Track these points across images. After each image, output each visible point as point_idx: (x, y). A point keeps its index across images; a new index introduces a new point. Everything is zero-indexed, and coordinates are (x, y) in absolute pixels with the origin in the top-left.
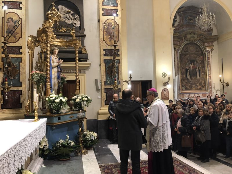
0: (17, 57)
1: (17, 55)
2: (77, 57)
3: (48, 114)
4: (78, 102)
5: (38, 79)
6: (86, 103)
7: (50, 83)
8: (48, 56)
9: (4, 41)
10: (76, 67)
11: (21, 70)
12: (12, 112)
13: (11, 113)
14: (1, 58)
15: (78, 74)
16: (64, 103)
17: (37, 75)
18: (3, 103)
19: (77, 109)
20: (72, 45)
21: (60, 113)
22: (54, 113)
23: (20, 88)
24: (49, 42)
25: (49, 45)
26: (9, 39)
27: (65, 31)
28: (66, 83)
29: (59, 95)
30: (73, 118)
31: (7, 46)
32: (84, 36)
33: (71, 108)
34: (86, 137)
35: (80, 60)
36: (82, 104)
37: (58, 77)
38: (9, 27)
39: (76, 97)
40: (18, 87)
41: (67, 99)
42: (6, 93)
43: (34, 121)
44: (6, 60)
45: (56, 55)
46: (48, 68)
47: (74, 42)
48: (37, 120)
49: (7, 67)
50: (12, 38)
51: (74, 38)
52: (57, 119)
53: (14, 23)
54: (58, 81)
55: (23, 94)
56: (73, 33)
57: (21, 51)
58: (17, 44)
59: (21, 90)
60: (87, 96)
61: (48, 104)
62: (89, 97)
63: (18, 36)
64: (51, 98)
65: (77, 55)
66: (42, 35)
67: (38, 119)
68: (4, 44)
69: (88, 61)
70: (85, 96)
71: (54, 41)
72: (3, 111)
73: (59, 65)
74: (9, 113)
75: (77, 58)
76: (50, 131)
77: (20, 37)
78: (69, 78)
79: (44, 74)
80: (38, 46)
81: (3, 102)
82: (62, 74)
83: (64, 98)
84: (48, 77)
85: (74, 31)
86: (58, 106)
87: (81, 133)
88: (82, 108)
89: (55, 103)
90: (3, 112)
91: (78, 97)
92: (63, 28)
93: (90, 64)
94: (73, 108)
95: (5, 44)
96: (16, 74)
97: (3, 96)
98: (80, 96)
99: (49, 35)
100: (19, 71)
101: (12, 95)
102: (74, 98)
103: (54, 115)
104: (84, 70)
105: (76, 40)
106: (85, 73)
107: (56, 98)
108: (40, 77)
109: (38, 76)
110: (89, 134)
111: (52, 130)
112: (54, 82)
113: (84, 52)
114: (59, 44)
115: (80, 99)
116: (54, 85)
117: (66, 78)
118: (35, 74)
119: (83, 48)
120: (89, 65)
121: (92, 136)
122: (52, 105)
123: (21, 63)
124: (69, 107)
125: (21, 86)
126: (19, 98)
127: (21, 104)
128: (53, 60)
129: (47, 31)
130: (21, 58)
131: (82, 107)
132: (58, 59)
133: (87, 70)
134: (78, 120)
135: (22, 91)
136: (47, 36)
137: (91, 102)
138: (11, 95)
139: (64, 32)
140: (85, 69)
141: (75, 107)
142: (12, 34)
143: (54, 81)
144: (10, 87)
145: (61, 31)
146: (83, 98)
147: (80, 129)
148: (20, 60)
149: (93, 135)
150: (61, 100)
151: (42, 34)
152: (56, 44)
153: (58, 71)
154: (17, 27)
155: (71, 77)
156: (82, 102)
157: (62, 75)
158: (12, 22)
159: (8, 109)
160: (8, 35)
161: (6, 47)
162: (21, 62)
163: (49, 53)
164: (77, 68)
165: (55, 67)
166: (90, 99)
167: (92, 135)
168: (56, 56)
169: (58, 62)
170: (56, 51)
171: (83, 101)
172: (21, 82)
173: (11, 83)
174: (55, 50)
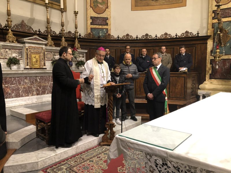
0: (229, 20)
9: (217, 3)
13: (220, 84)
14: (212, 24)
40: (228, 55)
42: (217, 62)
44: (218, 26)
49: (219, 33)
68: (217, 7)
72: (211, 81)
81: (212, 72)
90: (211, 82)
96: (228, 40)
97: (211, 65)
101: (222, 64)
126: (230, 68)
144: (222, 56)
159: (216, 80)
173: (223, 51)
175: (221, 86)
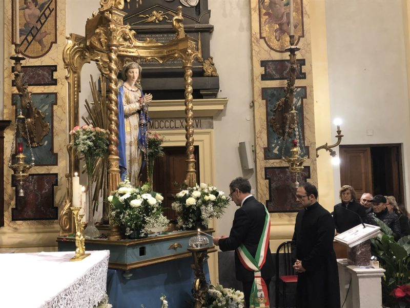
0: (46, 91)
1: (46, 87)
2: (188, 84)
3: (115, 238)
4: (191, 206)
5: (89, 146)
6: (212, 209)
7: (118, 157)
8: (113, 86)
9: (16, 53)
10: (186, 111)
11: (55, 124)
12: (36, 228)
13: (34, 230)
14: (11, 96)
15: (191, 130)
16: (153, 209)
17: (85, 137)
18: (14, 207)
19: (191, 225)
20: (176, 55)
21: (143, 235)
22: (129, 237)
23: (54, 170)
24: (114, 48)
25: (114, 56)
26: (27, 48)
27: (161, 19)
28: (162, 154)
29: (142, 188)
30: (179, 251)
31: (22, 67)
32: (210, 30)
33: (174, 222)
34: (214, 303)
35: (197, 94)
36: (203, 213)
37: (141, 141)
38: (28, 20)
39: (187, 192)
40: (48, 165)
41: (162, 198)
42: (20, 180)
43: (73, 259)
44: (21, 101)
45: (134, 83)
46: (113, 118)
47: (181, 46)
48: (83, 254)
49: (22, 116)
50: (36, 46)
51: (182, 35)
52: (137, 251)
53: (39, 9)
54: (141, 151)
55: (61, 185)
56: (178, 21)
57: (54, 78)
58: (46, 61)
59: (56, 175)
60: (215, 189)
61: (113, 213)
62: (221, 193)
63: (47, 40)
64: (122, 195)
65: (190, 80)
66: (98, 31)
67: (87, 252)
68: (14, 61)
69: (220, 95)
70: (211, 189)
71: (128, 47)
72: (15, 226)
73: (142, 109)
74: (27, 230)
75: (190, 89)
76: (119, 286)
77: (52, 43)
78: (169, 141)
79: (105, 132)
80: (91, 62)
81: (16, 204)
82: (153, 132)
83: (154, 196)
84: (113, 140)
85: (180, 17)
86: (138, 218)
87: (201, 292)
88: (203, 223)
89: (131, 208)
90: (16, 229)
91: (191, 191)
92: (155, 12)
93: (225, 102)
94: (180, 222)
95: (18, 60)
96: (44, 134)
97: (14, 188)
98: (197, 190)
99: (114, 30)
100: (50, 127)
101: (36, 186)
102: (181, 194)
103: (127, 240)
104: (210, 120)
105: (185, 40)
106: (211, 126)
107: (133, 197)
108: (93, 141)
109: (89, 138)
110: (224, 295)
111: (124, 280)
112: (131, 154)
113: (209, 71)
114: (142, 53)
115: (198, 199)
116: (130, 161)
117: (162, 141)
118: (81, 133)
119: (207, 62)
120: (221, 107)
121: (230, 301)
122: (122, 216)
123: (55, 107)
124: (167, 221)
125: (56, 164)
126: (52, 194)
127: (57, 209)
128: (126, 97)
129: (109, 21)
130: (56, 94)
131: (203, 220)
132: (139, 94)
133: (216, 120)
134: (191, 254)
135: (59, 177)
136: (109, 34)
137: (227, 206)
138: (34, 187)
139: (157, 22)
140: (212, 118)
141: (186, 220)
142: (34, 37)
143: (131, 150)
144: (30, 167)
145: (150, 20)
146: (204, 194)
147: (198, 280)
148: (53, 99)
149: (235, 297)
150: (145, 202)
151: (97, 28)
152: (134, 53)
153: (140, 125)
154: (47, 18)
155: (173, 139)
156: (203, 207)
157: (151, 134)
158: (36, 6)
159: (27, 222)
160: (26, 39)
161: (19, 68)
162: (56, 104)
163: (114, 76)
164: (190, 115)
165: (133, 114)
166: (224, 197)
167: (232, 299)
168: (136, 85)
169: (139, 101)
170: (136, 72)
171: (206, 203)
172: (57, 154)
173: (32, 157)
174: (131, 70)
175: (35, 236)
